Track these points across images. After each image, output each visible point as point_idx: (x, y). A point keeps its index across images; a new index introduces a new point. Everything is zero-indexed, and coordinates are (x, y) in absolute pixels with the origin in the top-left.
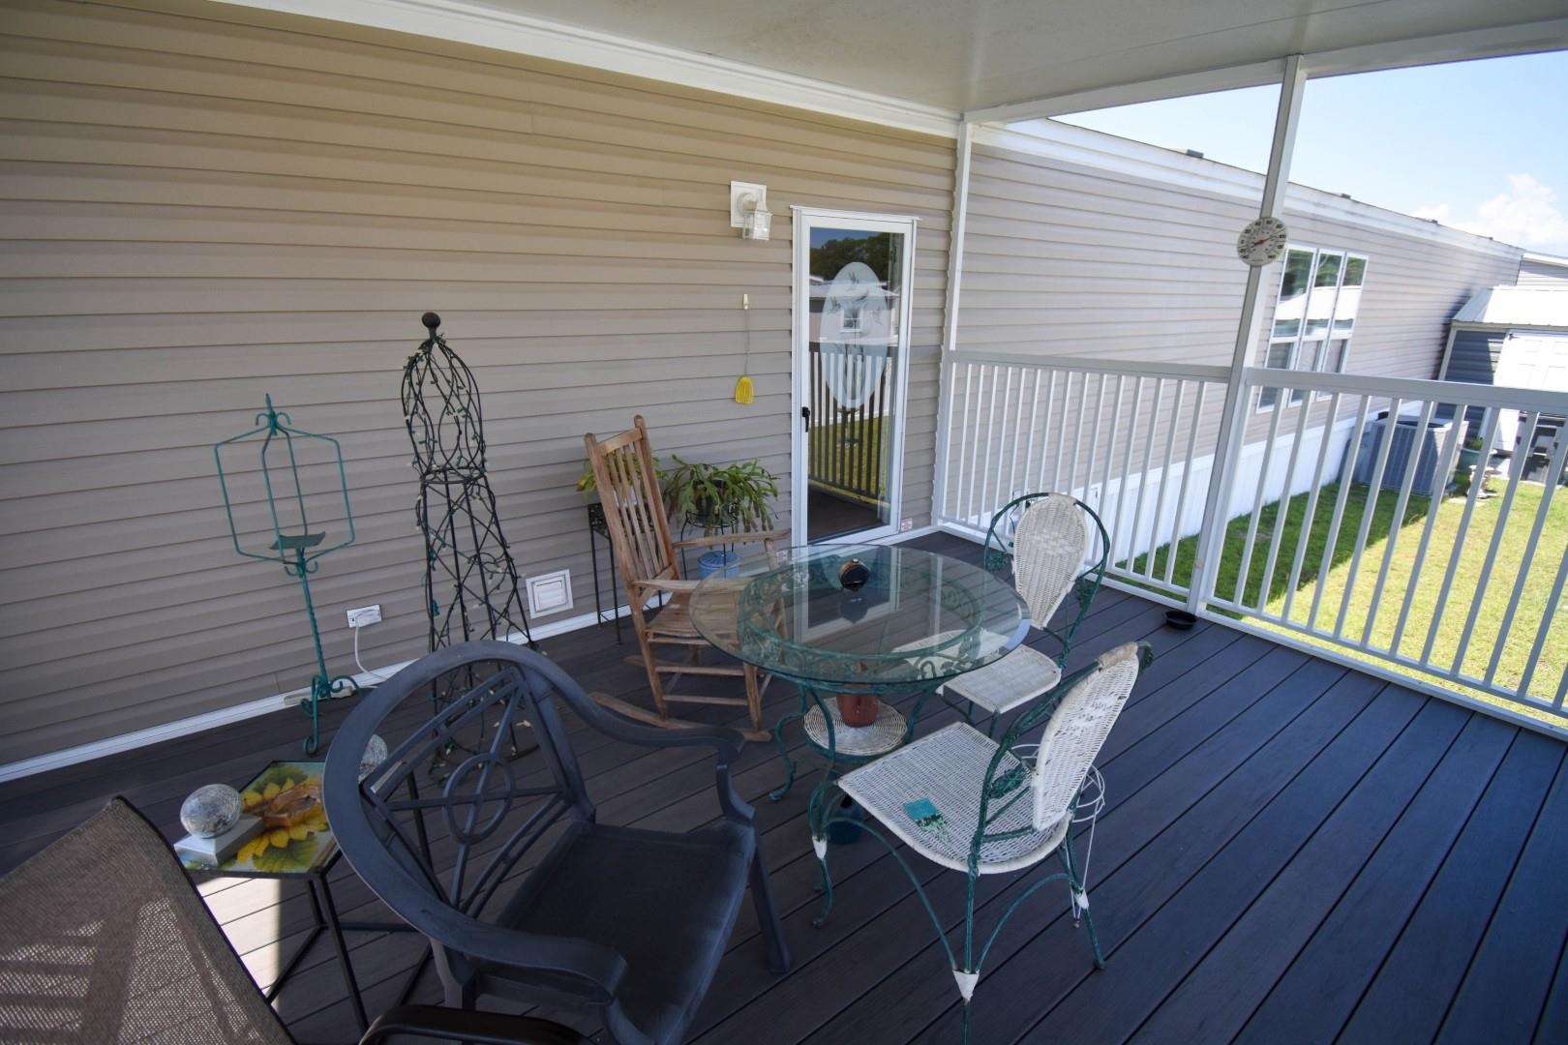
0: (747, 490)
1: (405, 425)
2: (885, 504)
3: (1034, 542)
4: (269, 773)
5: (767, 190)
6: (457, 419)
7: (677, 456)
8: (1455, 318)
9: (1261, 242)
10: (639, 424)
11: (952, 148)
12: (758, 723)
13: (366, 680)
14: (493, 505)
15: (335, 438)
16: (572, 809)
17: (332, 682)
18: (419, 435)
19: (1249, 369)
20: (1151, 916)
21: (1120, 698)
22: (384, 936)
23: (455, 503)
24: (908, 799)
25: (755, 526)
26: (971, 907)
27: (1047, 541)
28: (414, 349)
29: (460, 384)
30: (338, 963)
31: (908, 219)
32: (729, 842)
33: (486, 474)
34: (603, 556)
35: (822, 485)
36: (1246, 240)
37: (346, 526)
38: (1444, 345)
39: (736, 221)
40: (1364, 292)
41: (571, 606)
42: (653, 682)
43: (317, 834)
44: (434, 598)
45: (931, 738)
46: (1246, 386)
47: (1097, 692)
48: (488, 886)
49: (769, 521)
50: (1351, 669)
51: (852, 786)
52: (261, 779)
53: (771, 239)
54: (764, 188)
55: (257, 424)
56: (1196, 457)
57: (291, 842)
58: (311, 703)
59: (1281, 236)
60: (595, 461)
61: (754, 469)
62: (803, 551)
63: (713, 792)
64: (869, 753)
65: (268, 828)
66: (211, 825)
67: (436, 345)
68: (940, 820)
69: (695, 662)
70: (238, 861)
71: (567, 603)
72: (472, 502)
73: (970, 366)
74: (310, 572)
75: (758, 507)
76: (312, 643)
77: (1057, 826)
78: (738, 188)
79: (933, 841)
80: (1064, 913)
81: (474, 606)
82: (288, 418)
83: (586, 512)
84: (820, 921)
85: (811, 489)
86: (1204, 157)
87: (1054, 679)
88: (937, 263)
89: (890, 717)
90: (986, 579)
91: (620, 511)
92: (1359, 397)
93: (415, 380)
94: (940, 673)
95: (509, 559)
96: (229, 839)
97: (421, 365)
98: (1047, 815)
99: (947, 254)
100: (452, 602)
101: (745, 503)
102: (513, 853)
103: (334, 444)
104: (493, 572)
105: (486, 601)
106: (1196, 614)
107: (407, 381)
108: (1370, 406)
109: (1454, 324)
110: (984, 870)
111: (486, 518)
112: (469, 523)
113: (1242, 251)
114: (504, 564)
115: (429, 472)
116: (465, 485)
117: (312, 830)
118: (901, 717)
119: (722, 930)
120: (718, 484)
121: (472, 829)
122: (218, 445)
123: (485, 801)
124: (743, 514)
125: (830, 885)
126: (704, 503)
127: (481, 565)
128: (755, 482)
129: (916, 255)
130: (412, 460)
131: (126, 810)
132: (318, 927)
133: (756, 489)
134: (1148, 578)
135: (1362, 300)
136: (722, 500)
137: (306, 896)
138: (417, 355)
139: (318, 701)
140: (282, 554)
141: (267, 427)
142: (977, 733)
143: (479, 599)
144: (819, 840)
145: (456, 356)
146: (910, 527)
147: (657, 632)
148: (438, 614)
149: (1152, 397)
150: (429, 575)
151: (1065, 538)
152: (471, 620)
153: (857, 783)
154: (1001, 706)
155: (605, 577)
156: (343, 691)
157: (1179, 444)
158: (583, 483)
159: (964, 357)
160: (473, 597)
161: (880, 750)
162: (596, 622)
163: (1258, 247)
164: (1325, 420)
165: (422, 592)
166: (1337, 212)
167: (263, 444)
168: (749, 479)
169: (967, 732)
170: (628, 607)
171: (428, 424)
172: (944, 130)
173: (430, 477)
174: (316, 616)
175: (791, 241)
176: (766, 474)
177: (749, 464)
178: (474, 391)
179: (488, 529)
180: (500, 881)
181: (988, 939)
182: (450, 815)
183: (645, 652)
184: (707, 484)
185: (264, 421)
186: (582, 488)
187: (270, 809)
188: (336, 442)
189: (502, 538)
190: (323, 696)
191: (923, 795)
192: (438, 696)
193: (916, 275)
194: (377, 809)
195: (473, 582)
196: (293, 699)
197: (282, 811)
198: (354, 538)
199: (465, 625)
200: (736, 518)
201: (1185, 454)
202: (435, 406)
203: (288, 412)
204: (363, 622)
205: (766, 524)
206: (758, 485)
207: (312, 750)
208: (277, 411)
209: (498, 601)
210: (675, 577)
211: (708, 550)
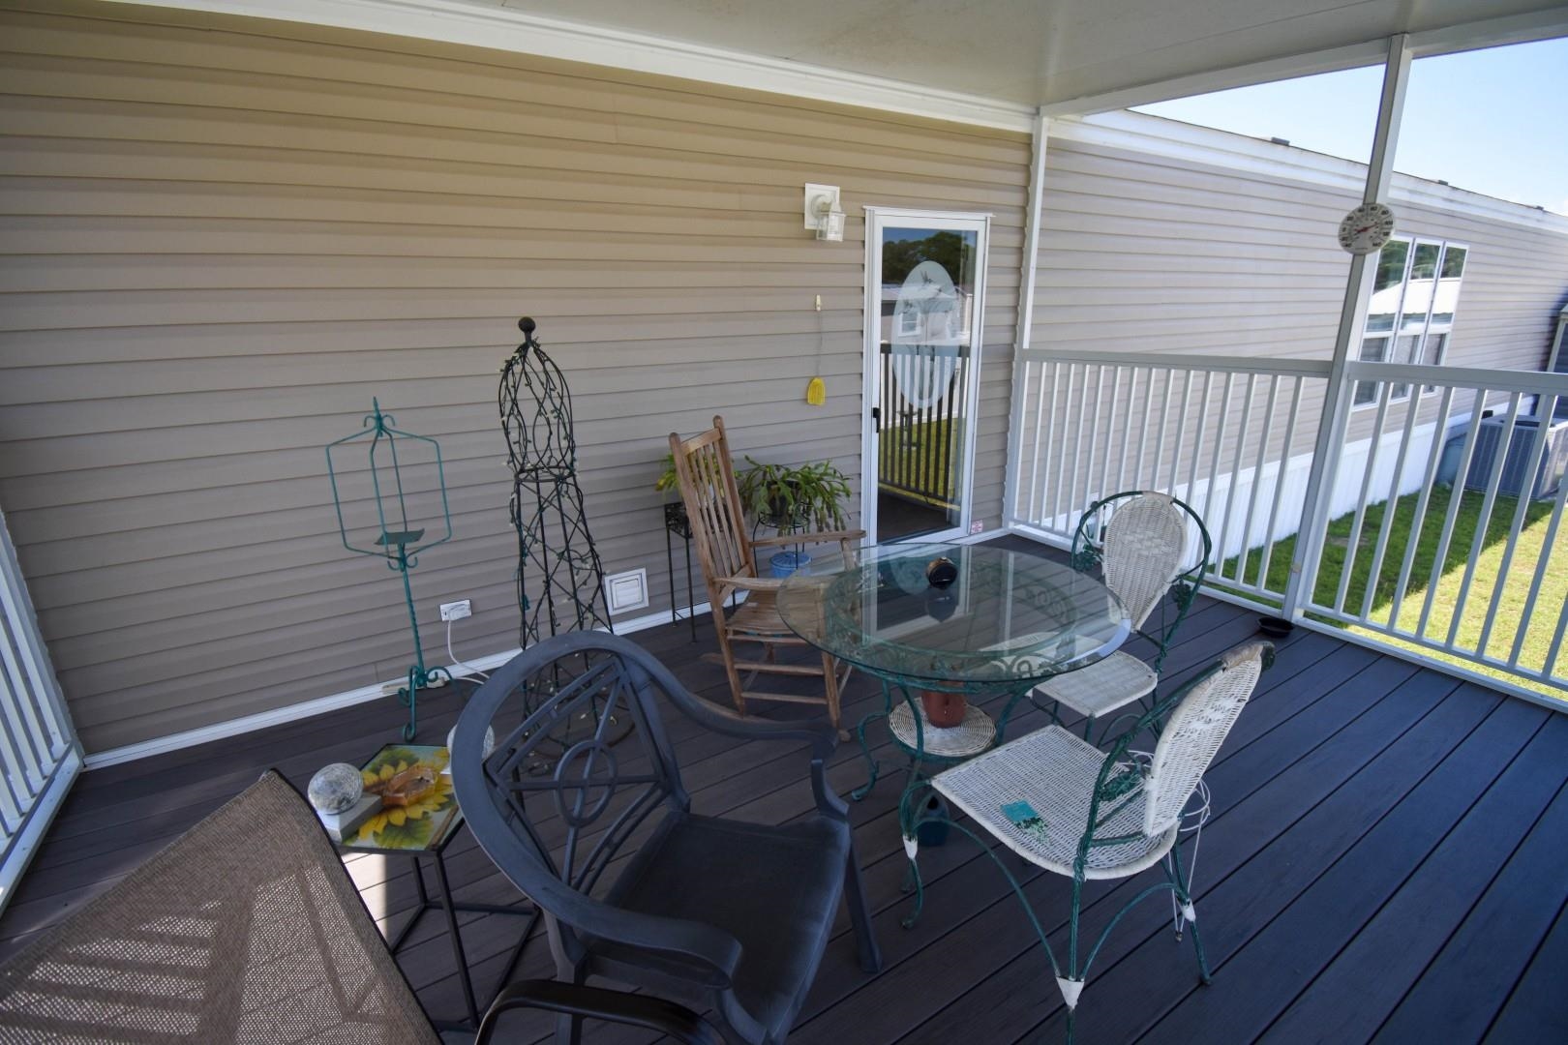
0: (819, 491)
1: (501, 426)
2: (955, 507)
3: (1126, 542)
4: (383, 755)
5: (841, 191)
6: (548, 420)
7: (750, 457)
8: (1563, 310)
9: (1365, 229)
10: (718, 425)
11: (1028, 143)
12: (838, 721)
13: (459, 671)
14: (581, 503)
15: (435, 438)
16: (669, 799)
17: (429, 672)
18: (514, 435)
19: (1352, 363)
20: (1260, 932)
21: (1239, 701)
22: (484, 917)
23: (546, 500)
24: (1004, 800)
25: (828, 526)
26: (1076, 910)
27: (1141, 541)
28: (511, 353)
29: (552, 387)
30: (450, 937)
31: (982, 216)
32: (825, 837)
33: (575, 473)
34: (679, 555)
35: (890, 488)
36: (1348, 227)
37: (443, 524)
38: (1551, 339)
39: (810, 223)
40: (1464, 283)
41: (647, 604)
42: (732, 678)
43: (431, 813)
44: (526, 593)
45: (1024, 740)
46: (1349, 381)
47: (1217, 694)
48: (597, 865)
49: (842, 522)
50: (1465, 681)
51: (946, 785)
52: (376, 760)
53: (845, 240)
54: (837, 189)
55: (365, 425)
56: (1294, 455)
57: (408, 820)
58: (408, 692)
59: (1387, 223)
60: (678, 460)
61: (826, 469)
62: (873, 552)
63: (807, 786)
64: (958, 753)
65: (386, 807)
66: (336, 802)
67: (531, 349)
68: (1040, 823)
69: (770, 660)
70: (359, 838)
71: (643, 601)
72: (562, 499)
73: (1045, 364)
74: (410, 567)
75: (830, 507)
76: (411, 635)
77: (1165, 834)
78: (812, 190)
79: (1034, 844)
80: (1165, 926)
81: (562, 601)
82: (392, 419)
83: (662, 513)
84: (910, 922)
85: (880, 490)
86: (1290, 144)
87: (1150, 684)
88: (1010, 260)
89: (977, 718)
90: (1074, 579)
91: (701, 510)
92: (1474, 391)
93: (511, 383)
94: (1037, 673)
95: (595, 556)
96: (351, 816)
97: (517, 368)
98: (1159, 821)
99: (1021, 251)
100: (540, 597)
101: (818, 503)
102: (616, 839)
103: (435, 445)
104: (579, 569)
105: (574, 596)
106: (1293, 622)
107: (504, 384)
108: (1487, 401)
109: (1563, 317)
110: (1090, 875)
111: (574, 515)
112: (560, 521)
113: (1344, 239)
114: (590, 561)
115: (522, 471)
116: (556, 483)
117: (426, 810)
118: (989, 719)
119: (824, 922)
120: (790, 484)
121: (580, 813)
122: (329, 446)
123: (591, 786)
124: (816, 514)
125: (920, 885)
126: (778, 503)
127: (570, 560)
128: (829, 483)
129: (989, 253)
130: (507, 459)
131: (279, 781)
132: (423, 905)
133: (828, 490)
134: (1240, 582)
135: (1462, 292)
136: (795, 500)
137: (412, 875)
138: (514, 358)
139: (416, 690)
140: (387, 548)
141: (375, 428)
142: (1072, 736)
143: (568, 593)
144: (910, 840)
145: (549, 359)
146: (980, 530)
147: (737, 629)
148: (529, 608)
149: (1244, 394)
150: (521, 570)
151: (1161, 538)
152: (557, 615)
153: (950, 783)
154: (1097, 711)
155: (680, 575)
156: (438, 681)
157: (1274, 443)
158: (661, 483)
159: (1038, 355)
160: (563, 592)
161: (970, 752)
162: (671, 620)
163: (1363, 234)
164: (1437, 416)
165: (514, 587)
166: (1435, 200)
167: (372, 444)
168: (822, 480)
169: (1061, 735)
170: (708, 604)
171: (522, 427)
172: (1019, 125)
173: (522, 476)
174: (415, 609)
175: (864, 242)
176: (838, 475)
177: (821, 465)
178: (566, 393)
179: (576, 525)
180: (607, 861)
181: (1094, 947)
182: (561, 797)
183: (724, 648)
184: (781, 484)
185: (372, 423)
186: (660, 488)
187: (387, 789)
188: (435, 442)
189: (589, 535)
190: (420, 686)
191: (1022, 799)
192: (528, 688)
193: (989, 273)
194: (498, 789)
195: (562, 577)
196: (390, 688)
197: (398, 791)
198: (450, 535)
199: (552, 620)
200: (808, 519)
201: (1280, 453)
202: (528, 409)
203: (395, 415)
204: (455, 616)
205: (839, 524)
206: (830, 485)
207: (410, 736)
208: (382, 414)
209: (585, 597)
210: (752, 575)
211: (782, 550)
